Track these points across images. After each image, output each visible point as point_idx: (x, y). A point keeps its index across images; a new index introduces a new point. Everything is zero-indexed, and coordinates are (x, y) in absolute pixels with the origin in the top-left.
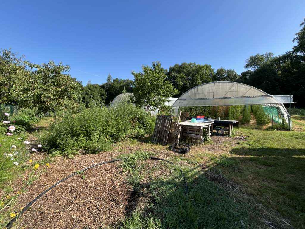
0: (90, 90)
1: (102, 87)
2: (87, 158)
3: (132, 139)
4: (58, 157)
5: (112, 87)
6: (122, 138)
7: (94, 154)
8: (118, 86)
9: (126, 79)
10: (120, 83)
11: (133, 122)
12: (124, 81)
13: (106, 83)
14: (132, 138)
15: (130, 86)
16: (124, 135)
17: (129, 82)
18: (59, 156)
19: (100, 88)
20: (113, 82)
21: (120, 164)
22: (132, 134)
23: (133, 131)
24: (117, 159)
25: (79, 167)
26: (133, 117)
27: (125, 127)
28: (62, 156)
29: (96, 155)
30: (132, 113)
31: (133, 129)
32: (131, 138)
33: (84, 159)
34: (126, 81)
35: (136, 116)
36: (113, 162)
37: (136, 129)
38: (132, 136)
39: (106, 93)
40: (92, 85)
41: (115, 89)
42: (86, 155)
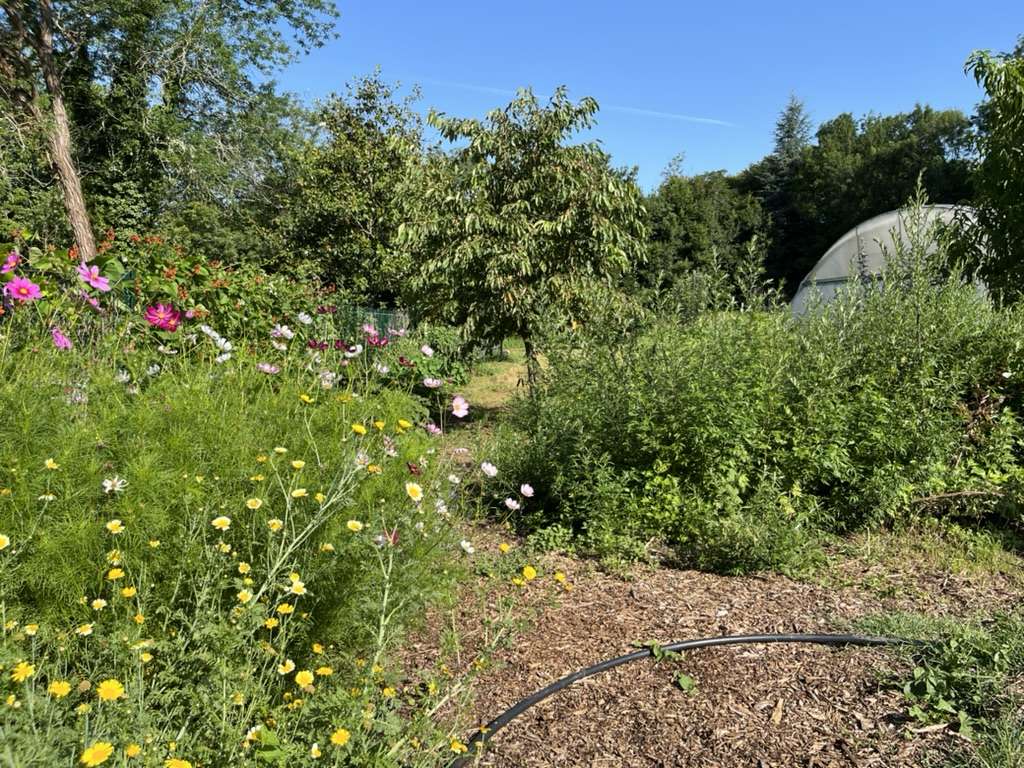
0: (676, 210)
1: (748, 184)
2: (692, 590)
3: (962, 525)
4: (561, 555)
5: (810, 176)
6: (892, 514)
7: (722, 574)
8: (850, 169)
9: (909, 110)
10: (861, 146)
11: (971, 408)
12: (892, 126)
13: (770, 160)
14: (965, 521)
15: (942, 152)
16: (905, 490)
17: (929, 127)
18: (562, 550)
19: (736, 191)
20: (815, 142)
21: (888, 671)
22: (967, 491)
23: (968, 471)
24: (861, 635)
25: (659, 627)
26: (976, 378)
27: (915, 440)
28: (575, 556)
29: (736, 583)
30: (969, 348)
31: (971, 462)
32: (954, 519)
33: (676, 589)
34: (909, 126)
35: (999, 368)
36: (839, 643)
37: (991, 459)
38: (963, 509)
39: (770, 223)
40: (692, 183)
41: (827, 186)
42: (685, 573)
